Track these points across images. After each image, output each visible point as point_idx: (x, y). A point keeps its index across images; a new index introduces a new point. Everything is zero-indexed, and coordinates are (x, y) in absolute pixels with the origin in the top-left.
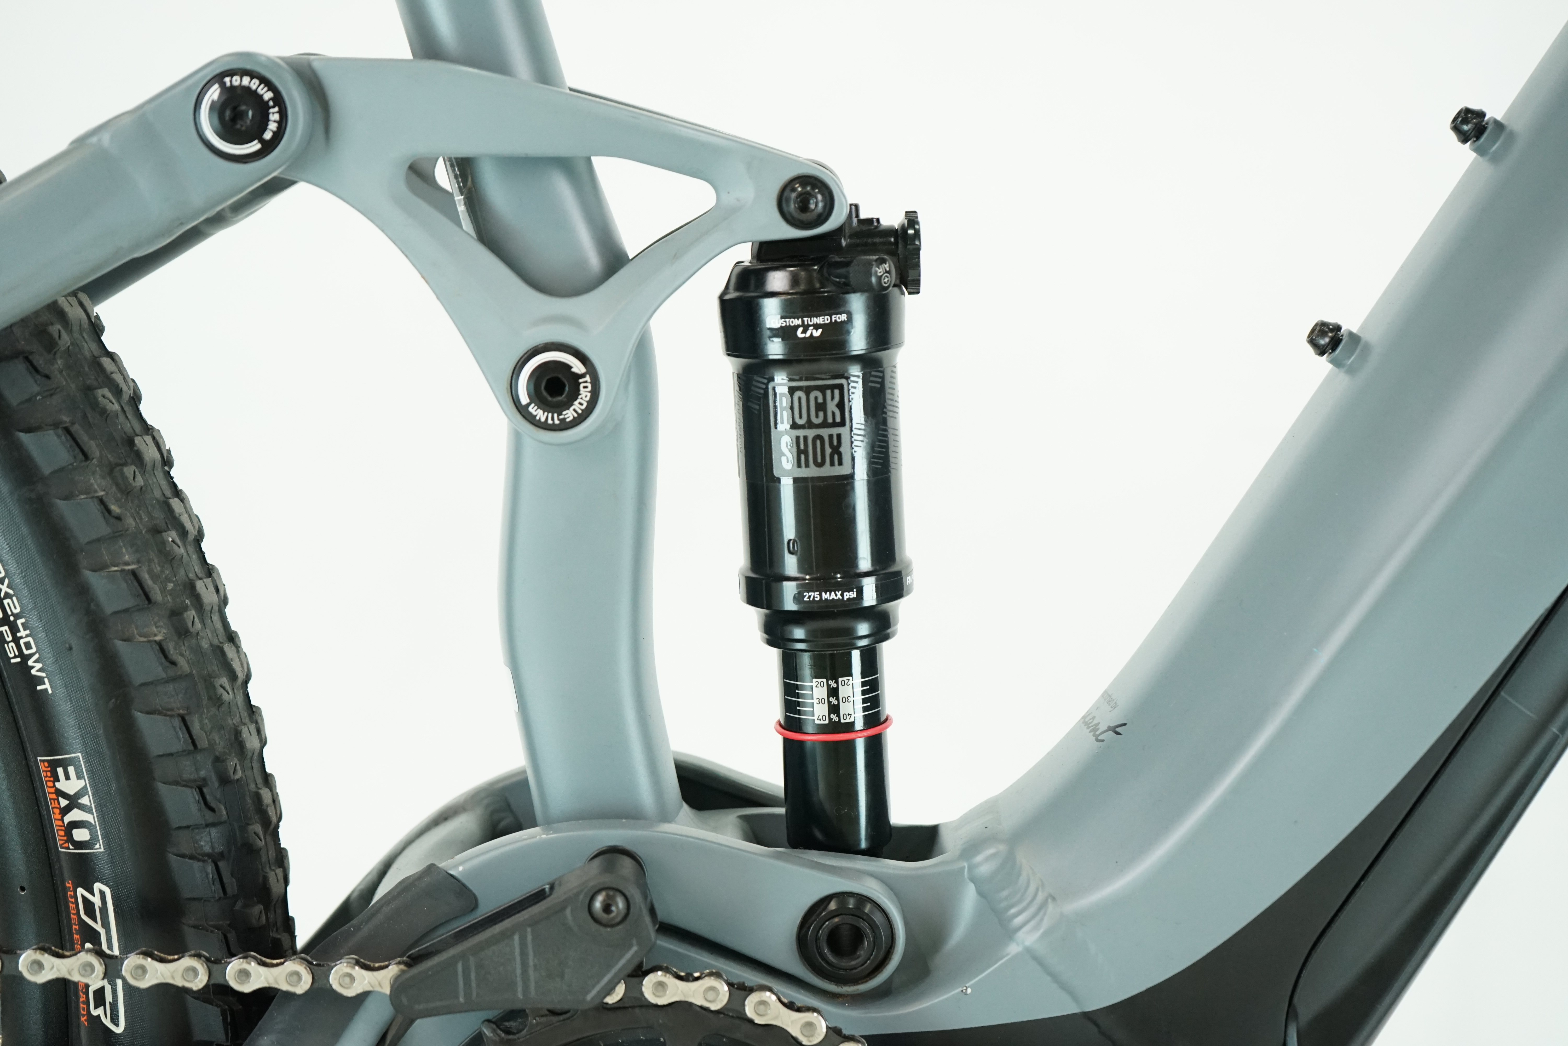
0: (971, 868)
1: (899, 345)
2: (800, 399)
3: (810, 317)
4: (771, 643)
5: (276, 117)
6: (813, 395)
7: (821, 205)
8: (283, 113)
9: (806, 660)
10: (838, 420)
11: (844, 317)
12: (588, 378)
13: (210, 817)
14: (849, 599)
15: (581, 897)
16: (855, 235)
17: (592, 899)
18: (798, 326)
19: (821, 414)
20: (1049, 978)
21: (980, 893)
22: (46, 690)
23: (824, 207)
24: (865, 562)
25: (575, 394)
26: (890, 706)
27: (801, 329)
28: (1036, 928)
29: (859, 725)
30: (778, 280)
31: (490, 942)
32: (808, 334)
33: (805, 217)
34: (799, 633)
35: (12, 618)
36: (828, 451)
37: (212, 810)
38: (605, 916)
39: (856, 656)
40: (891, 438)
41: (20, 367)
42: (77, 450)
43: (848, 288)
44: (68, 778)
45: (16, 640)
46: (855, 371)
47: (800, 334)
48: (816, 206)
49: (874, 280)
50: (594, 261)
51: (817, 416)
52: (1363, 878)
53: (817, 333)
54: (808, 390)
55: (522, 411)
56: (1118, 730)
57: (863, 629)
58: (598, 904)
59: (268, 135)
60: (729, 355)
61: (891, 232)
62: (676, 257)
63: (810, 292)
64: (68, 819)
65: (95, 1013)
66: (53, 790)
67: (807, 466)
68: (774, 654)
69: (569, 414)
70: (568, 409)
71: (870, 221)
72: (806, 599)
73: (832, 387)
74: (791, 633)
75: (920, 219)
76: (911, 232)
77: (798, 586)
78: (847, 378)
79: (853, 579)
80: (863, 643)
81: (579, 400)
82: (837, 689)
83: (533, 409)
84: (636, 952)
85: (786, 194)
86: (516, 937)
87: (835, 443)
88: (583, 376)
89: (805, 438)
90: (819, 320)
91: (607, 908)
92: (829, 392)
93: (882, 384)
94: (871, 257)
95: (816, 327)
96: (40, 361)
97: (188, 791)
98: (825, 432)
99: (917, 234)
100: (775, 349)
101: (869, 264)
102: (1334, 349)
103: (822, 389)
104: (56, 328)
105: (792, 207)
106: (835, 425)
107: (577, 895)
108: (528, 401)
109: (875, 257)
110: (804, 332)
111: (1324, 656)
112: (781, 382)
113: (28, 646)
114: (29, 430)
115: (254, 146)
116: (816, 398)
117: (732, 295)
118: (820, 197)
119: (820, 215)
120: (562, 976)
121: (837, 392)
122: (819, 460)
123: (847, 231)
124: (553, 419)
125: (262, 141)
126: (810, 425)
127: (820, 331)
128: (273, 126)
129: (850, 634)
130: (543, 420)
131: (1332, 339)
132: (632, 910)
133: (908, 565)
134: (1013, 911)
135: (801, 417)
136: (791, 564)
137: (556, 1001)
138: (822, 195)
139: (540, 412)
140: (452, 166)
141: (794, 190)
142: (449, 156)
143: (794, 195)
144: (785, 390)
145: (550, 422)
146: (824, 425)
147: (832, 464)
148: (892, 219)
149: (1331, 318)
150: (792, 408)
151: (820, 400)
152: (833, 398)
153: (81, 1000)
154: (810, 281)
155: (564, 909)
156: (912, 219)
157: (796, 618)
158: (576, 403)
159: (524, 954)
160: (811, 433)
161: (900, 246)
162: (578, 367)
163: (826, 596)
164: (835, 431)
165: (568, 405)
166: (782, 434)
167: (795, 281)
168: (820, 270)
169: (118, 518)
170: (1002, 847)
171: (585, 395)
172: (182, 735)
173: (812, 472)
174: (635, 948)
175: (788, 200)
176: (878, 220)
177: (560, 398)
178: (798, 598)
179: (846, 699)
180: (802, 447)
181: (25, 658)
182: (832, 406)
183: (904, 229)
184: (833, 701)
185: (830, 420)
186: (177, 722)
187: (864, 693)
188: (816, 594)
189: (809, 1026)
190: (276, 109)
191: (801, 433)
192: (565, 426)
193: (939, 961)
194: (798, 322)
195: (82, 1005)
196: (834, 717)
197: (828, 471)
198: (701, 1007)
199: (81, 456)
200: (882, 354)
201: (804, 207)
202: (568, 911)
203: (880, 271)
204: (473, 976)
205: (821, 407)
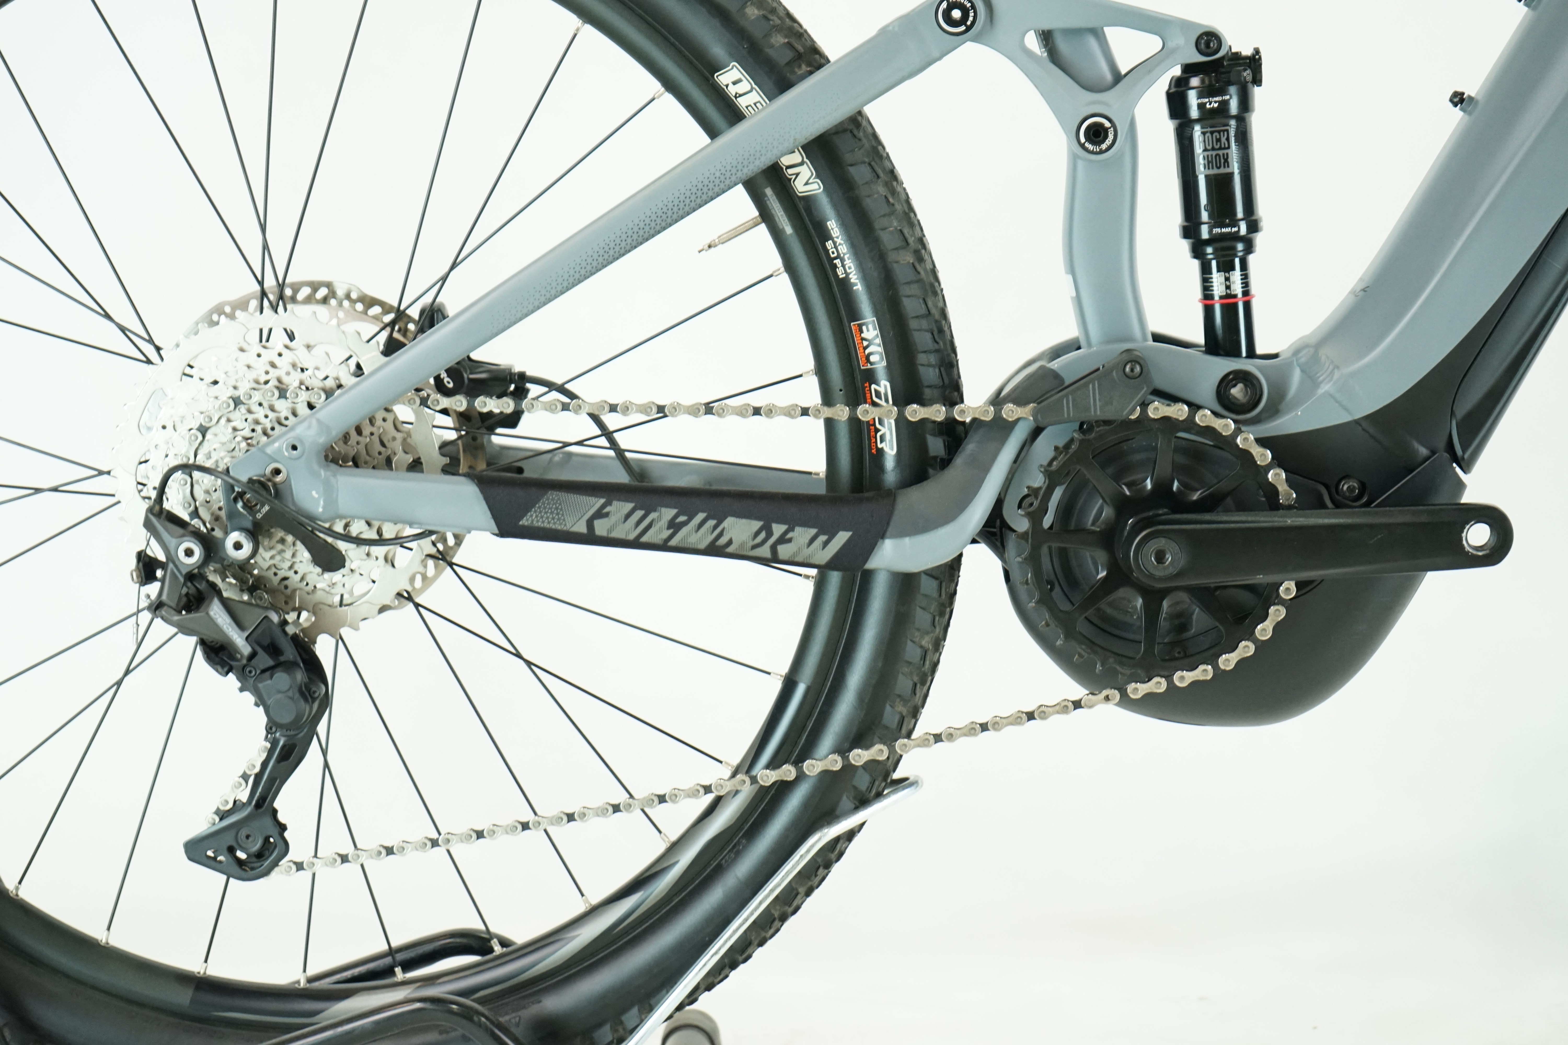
0: (1297, 360)
1: (1253, 111)
2: (1208, 137)
3: (1213, 97)
4: (1196, 257)
5: (973, 14)
6: (1214, 135)
7: (1216, 45)
8: (975, 13)
9: (1214, 264)
10: (1227, 146)
11: (1228, 97)
12: (1112, 129)
13: (936, 346)
14: (1234, 232)
15: (1120, 365)
16: (1230, 60)
17: (1125, 366)
18: (1207, 102)
19: (1219, 144)
20: (1337, 404)
21: (1303, 371)
22: (858, 289)
23: (1217, 46)
24: (1240, 214)
25: (1106, 137)
26: (1254, 289)
27: (1208, 103)
28: (1330, 381)
29: (1240, 295)
30: (1195, 82)
31: (1078, 389)
32: (1212, 106)
33: (1209, 51)
34: (1209, 250)
35: (842, 255)
36: (1222, 161)
37: (937, 343)
38: (1132, 374)
39: (1237, 261)
40: (1250, 154)
41: (849, 135)
42: (874, 174)
43: (1230, 83)
44: (868, 330)
45: (843, 266)
46: (1233, 123)
47: (1208, 106)
48: (1214, 45)
49: (1242, 78)
50: (1109, 77)
51: (1217, 144)
52: (1483, 347)
53: (1216, 105)
54: (1212, 133)
55: (1082, 146)
56: (1366, 290)
57: (1240, 247)
58: (1128, 369)
59: (969, 23)
60: (1172, 119)
61: (1247, 58)
62: (1150, 72)
63: (1211, 86)
64: (867, 352)
65: (880, 446)
66: (860, 338)
67: (1213, 168)
68: (1196, 264)
69: (1104, 146)
70: (1103, 143)
71: (1237, 53)
72: (1214, 232)
73: (1224, 131)
74: (1206, 250)
75: (1261, 50)
76: (1257, 57)
77: (1209, 227)
78: (1230, 126)
79: (1235, 223)
80: (1240, 254)
81: (1108, 139)
82: (1229, 277)
83: (1087, 145)
84: (1145, 391)
85: (1199, 41)
86: (1091, 386)
87: (1226, 157)
88: (1110, 128)
89: (1212, 155)
90: (1217, 99)
91: (1132, 370)
92: (1222, 133)
93: (1246, 129)
94: (1239, 68)
95: (1216, 102)
96: (855, 132)
97: (927, 333)
98: (1221, 152)
99: (1260, 58)
100: (1194, 113)
101: (1240, 72)
102: (1461, 104)
103: (1219, 132)
104: (859, 118)
105: (1203, 46)
106: (1225, 148)
107: (1118, 364)
108: (1085, 140)
109: (1242, 68)
110: (1210, 104)
111: (1459, 244)
112: (1197, 129)
113: (850, 268)
114: (852, 165)
115: (963, 28)
116: (1216, 136)
117: (1173, 90)
118: (1215, 41)
119: (1216, 50)
120: (1112, 404)
121: (1226, 133)
122: (1218, 165)
123: (1226, 58)
124: (1096, 148)
125: (966, 25)
126: (1213, 149)
127: (1217, 104)
128: (971, 19)
129: (1234, 248)
130: (1092, 149)
131: (1460, 98)
132: (1144, 369)
133: (1261, 219)
134: (1318, 375)
135: (1209, 145)
136: (1205, 216)
137: (1109, 415)
138: (1217, 40)
139: (1090, 145)
140: (1040, 35)
141: (1203, 39)
142: (1043, 29)
143: (1203, 41)
144: (1199, 133)
145: (1095, 150)
146: (1220, 148)
147: (1224, 167)
148: (1247, 52)
149: (1460, 90)
150: (1204, 141)
151: (1218, 137)
152: (1224, 136)
153: (872, 441)
154: (1210, 81)
155: (1112, 371)
156: (1257, 51)
157: (1208, 242)
158: (1107, 141)
159: (1094, 394)
160: (1214, 153)
161: (1252, 63)
162: (1107, 124)
163: (1224, 230)
164: (1225, 151)
165: (1103, 142)
166: (1199, 155)
167: (1203, 81)
168: (1216, 76)
169: (893, 205)
170: (1312, 350)
171: (1111, 137)
172: (923, 306)
173: (1215, 171)
174: (1145, 389)
175: (1200, 43)
176: (1241, 53)
177: (1099, 139)
178: (1210, 232)
179: (1234, 283)
180: (1210, 159)
181: (847, 274)
182: (1223, 140)
183: (1254, 56)
184: (1228, 283)
185: (1223, 146)
186: (921, 301)
187: (1242, 279)
188: (1219, 229)
189: (1226, 425)
190: (973, 11)
191: (1209, 153)
192: (1101, 152)
193: (1282, 406)
194: (1207, 100)
195: (872, 444)
196: (1228, 291)
197: (1222, 171)
198: (1175, 419)
199: (876, 176)
200: (1246, 115)
201: (1208, 45)
202: (1114, 373)
203: (1245, 74)
204: (1071, 405)
205: (1219, 140)
